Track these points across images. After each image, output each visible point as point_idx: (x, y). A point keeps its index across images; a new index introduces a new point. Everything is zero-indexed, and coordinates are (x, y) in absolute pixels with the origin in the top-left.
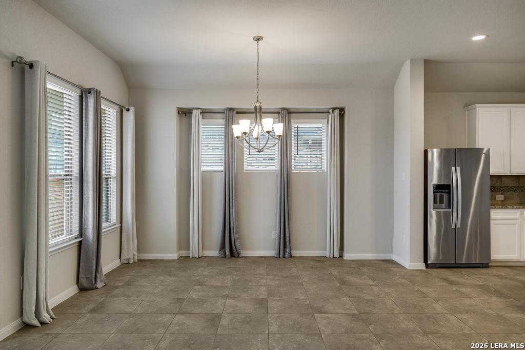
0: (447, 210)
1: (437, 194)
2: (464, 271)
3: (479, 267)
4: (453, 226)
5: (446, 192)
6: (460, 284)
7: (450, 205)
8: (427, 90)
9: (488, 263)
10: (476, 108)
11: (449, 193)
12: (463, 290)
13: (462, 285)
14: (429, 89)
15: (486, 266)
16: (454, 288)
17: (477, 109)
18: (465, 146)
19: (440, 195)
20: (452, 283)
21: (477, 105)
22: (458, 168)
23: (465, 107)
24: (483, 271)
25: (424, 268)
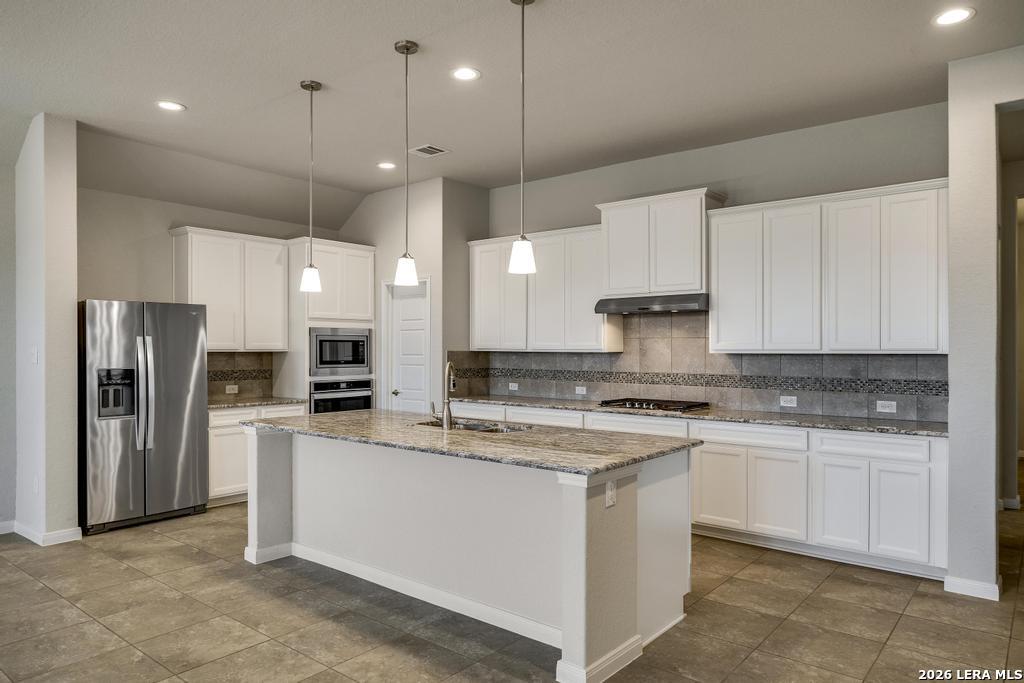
0: (127, 418)
1: (107, 388)
2: (158, 528)
3: (189, 515)
4: (140, 447)
5: (124, 384)
6: (139, 555)
7: (132, 409)
8: (83, 183)
9: (205, 505)
10: (187, 234)
11: (131, 385)
12: (141, 564)
13: (143, 555)
14: (89, 183)
15: (200, 510)
16: (124, 565)
17: (190, 234)
18: (171, 298)
19: (115, 390)
20: (123, 556)
21: (188, 228)
22: (149, 339)
23: (171, 228)
24: (194, 520)
25: (79, 537)
